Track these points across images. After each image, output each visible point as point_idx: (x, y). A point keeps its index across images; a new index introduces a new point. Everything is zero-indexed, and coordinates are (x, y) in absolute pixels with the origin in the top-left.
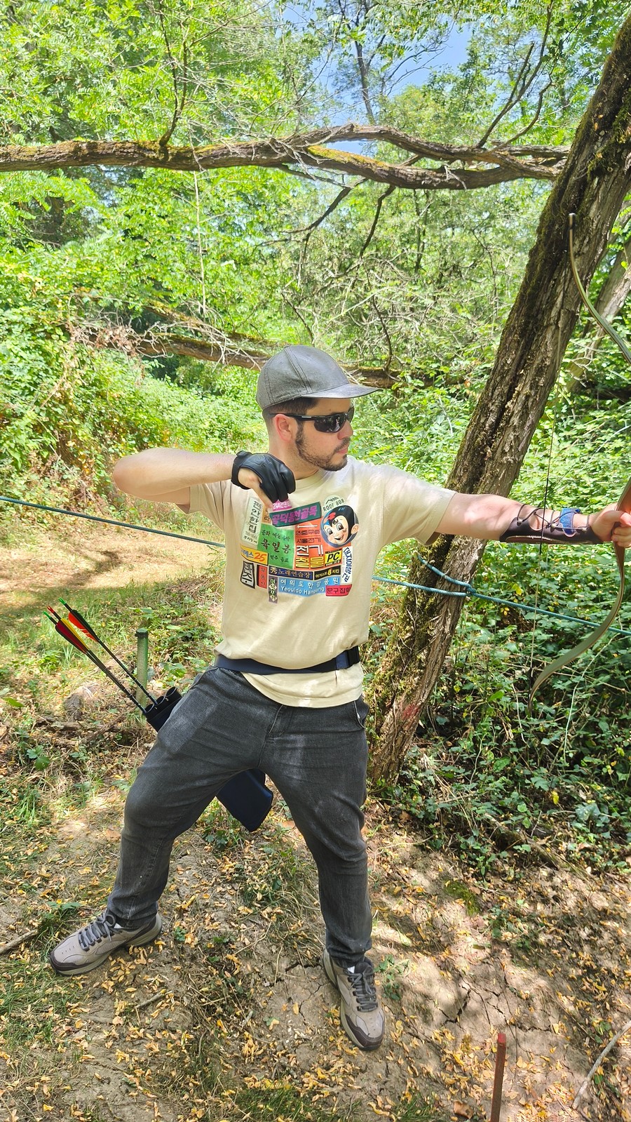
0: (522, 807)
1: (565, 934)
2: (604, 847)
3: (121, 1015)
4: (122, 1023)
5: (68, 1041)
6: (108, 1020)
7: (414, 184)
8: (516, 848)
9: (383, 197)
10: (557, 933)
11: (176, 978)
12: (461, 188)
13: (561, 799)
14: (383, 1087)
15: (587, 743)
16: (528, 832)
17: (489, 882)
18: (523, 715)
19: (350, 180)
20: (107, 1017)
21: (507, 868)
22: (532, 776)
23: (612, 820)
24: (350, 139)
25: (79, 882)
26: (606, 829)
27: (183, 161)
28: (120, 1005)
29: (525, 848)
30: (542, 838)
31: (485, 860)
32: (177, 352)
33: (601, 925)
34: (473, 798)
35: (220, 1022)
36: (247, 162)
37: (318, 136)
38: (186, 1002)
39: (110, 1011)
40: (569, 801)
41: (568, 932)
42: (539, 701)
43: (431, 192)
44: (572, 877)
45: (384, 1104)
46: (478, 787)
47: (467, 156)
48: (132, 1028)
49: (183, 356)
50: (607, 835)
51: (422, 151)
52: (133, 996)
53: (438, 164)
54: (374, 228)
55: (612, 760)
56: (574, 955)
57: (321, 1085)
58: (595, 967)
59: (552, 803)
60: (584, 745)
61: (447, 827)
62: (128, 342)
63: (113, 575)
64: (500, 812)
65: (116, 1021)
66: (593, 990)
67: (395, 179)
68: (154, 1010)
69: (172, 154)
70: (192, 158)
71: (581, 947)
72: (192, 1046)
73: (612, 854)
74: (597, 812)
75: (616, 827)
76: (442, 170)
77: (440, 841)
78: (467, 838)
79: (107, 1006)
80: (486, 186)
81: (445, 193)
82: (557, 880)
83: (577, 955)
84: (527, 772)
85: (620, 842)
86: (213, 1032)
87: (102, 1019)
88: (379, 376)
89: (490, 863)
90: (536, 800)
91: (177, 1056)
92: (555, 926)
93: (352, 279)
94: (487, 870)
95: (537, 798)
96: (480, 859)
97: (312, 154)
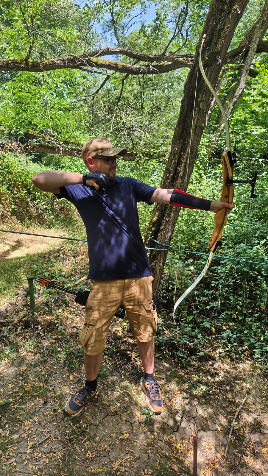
0: (200, 336)
1: (221, 388)
2: (235, 349)
3: (30, 448)
4: (31, 452)
5: (7, 463)
6: (25, 451)
7: (137, 72)
8: (198, 354)
9: (124, 79)
10: (217, 388)
11: (54, 428)
12: (157, 73)
13: (216, 331)
14: (147, 464)
15: (225, 305)
16: (203, 346)
17: (188, 369)
18: (198, 296)
19: (110, 72)
20: (25, 450)
21: (195, 363)
22: (203, 322)
23: (237, 337)
24: (108, 55)
25: (9, 391)
26: (235, 342)
27: (36, 67)
28: (30, 444)
29: (202, 354)
30: (209, 348)
31: (185, 360)
32: (41, 151)
33: (235, 383)
34: (179, 334)
35: (75, 445)
36: (64, 67)
37: (94, 54)
38: (60, 439)
39: (26, 447)
40: (219, 331)
41: (222, 387)
42: (204, 289)
43: (145, 76)
44: (222, 363)
45: (148, 472)
46: (181, 329)
47: (158, 59)
48: (36, 454)
49: (44, 152)
50: (235, 344)
51: (139, 58)
52: (36, 439)
53: (146, 63)
54: (121, 92)
55: (236, 311)
56: (225, 397)
57: (120, 467)
58: (233, 401)
59: (212, 332)
60: (224, 306)
61: (169, 348)
62: (18, 149)
63: (20, 251)
64: (191, 339)
65: (28, 451)
66: (233, 410)
67: (128, 71)
68: (45, 444)
69: (31, 65)
70: (39, 66)
71: (227, 393)
72: (63, 458)
73: (238, 352)
74: (231, 335)
75: (239, 340)
76: (148, 66)
77: (166, 355)
78: (177, 352)
79: (24, 446)
80: (168, 72)
81: (151, 76)
82: (216, 366)
83: (226, 396)
84: (201, 320)
85: (241, 346)
86: (72, 450)
87: (22, 451)
88: (130, 156)
89: (188, 362)
90: (206, 332)
91: (56, 463)
92: (216, 385)
93: (115, 115)
94: (186, 365)
95: (206, 331)
96: (183, 360)
97: (92, 62)
